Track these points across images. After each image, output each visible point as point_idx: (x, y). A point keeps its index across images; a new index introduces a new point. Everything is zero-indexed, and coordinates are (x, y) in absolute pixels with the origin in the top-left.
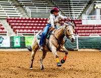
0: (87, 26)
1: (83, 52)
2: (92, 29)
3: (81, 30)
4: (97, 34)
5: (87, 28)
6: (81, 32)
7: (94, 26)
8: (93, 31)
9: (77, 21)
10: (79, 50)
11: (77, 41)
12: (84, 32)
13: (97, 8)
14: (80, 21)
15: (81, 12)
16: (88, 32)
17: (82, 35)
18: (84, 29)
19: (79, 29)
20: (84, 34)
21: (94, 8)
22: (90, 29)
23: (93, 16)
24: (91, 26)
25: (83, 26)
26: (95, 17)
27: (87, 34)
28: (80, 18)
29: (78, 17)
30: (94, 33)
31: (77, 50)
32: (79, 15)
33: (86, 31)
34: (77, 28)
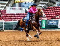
0: (10, 15)
1: (7, 32)
2: (13, 17)
3: (6, 17)
4: (16, 20)
5: (10, 16)
6: (6, 19)
7: (14, 15)
8: (14, 18)
9: (3, 11)
10: (5, 31)
11: (3, 25)
12: (8, 19)
13: (16, 2)
14: (5, 11)
15: (5, 5)
16: (10, 19)
17: (6, 21)
18: (8, 17)
19: (4, 17)
20: (8, 20)
21: (14, 2)
22: (12, 17)
23: (14, 8)
24: (12, 15)
25: (7, 15)
26: (15, 8)
27: (10, 20)
28: (5, 9)
29: (3, 8)
30: (14, 19)
31: (3, 31)
32: (4, 7)
33: (9, 18)
34: (3, 16)
